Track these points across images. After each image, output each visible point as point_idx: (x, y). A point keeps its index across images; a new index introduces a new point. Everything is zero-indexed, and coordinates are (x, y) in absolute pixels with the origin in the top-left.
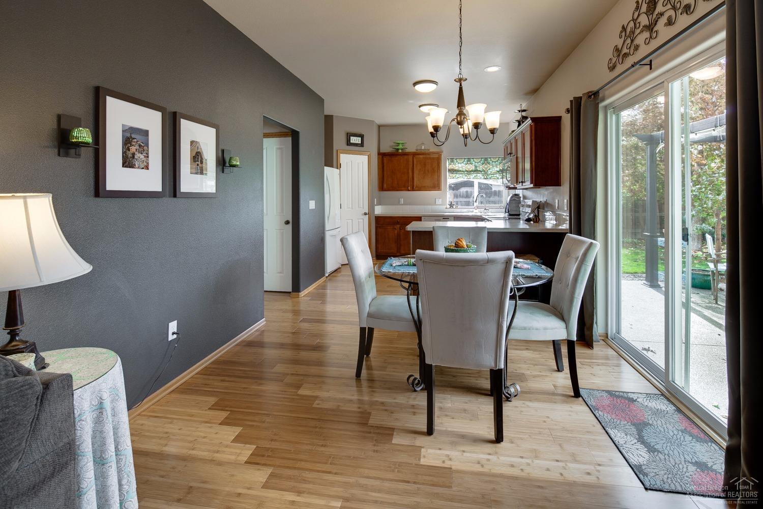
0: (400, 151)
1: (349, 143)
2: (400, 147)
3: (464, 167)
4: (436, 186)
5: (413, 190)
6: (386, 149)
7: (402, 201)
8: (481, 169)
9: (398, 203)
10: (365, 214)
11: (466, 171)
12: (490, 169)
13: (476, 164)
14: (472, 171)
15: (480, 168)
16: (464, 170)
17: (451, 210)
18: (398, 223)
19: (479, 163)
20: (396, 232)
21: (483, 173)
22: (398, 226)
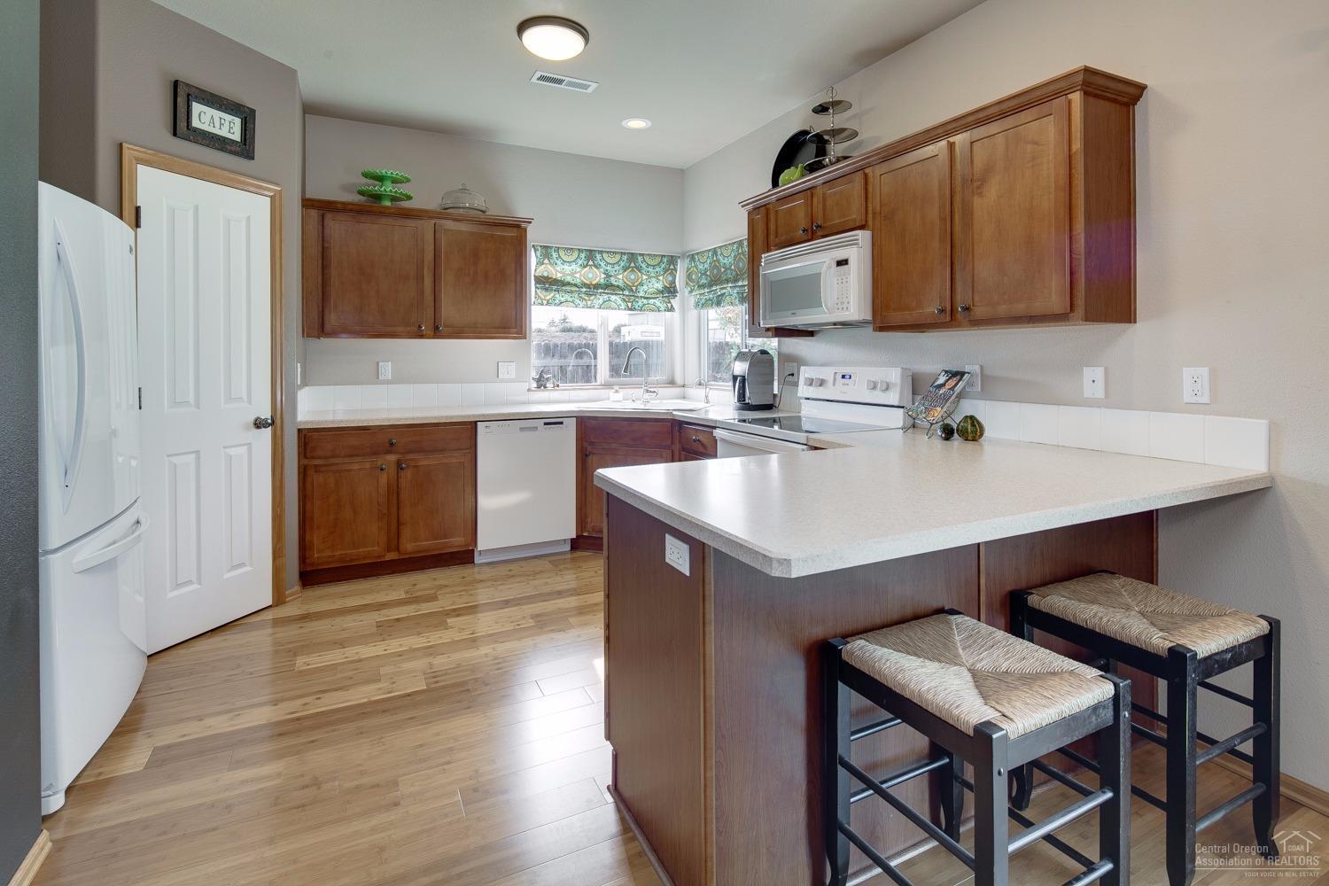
0: (387, 203)
1: (180, 125)
2: (388, 188)
3: (578, 275)
4: (511, 325)
5: (437, 333)
6: (330, 188)
7: (387, 370)
8: (621, 284)
9: (375, 378)
10: (259, 424)
11: (585, 285)
12: (641, 284)
13: (609, 268)
14: (597, 286)
15: (620, 279)
16: (578, 281)
17: (542, 395)
18: (391, 447)
19: (617, 268)
20: (383, 479)
21: (627, 293)
22: (392, 458)
